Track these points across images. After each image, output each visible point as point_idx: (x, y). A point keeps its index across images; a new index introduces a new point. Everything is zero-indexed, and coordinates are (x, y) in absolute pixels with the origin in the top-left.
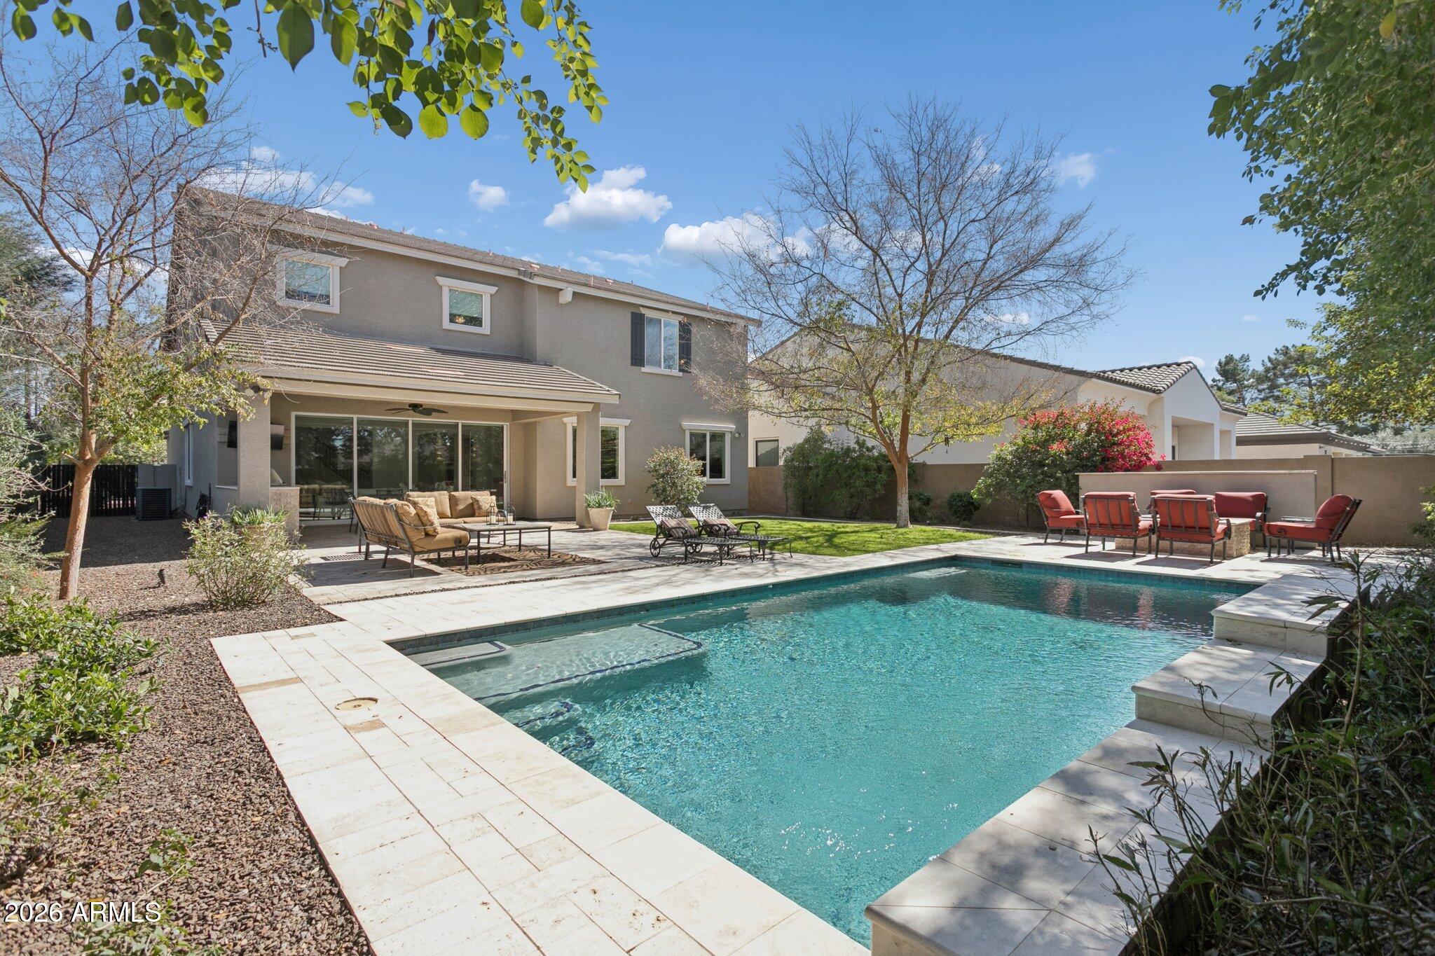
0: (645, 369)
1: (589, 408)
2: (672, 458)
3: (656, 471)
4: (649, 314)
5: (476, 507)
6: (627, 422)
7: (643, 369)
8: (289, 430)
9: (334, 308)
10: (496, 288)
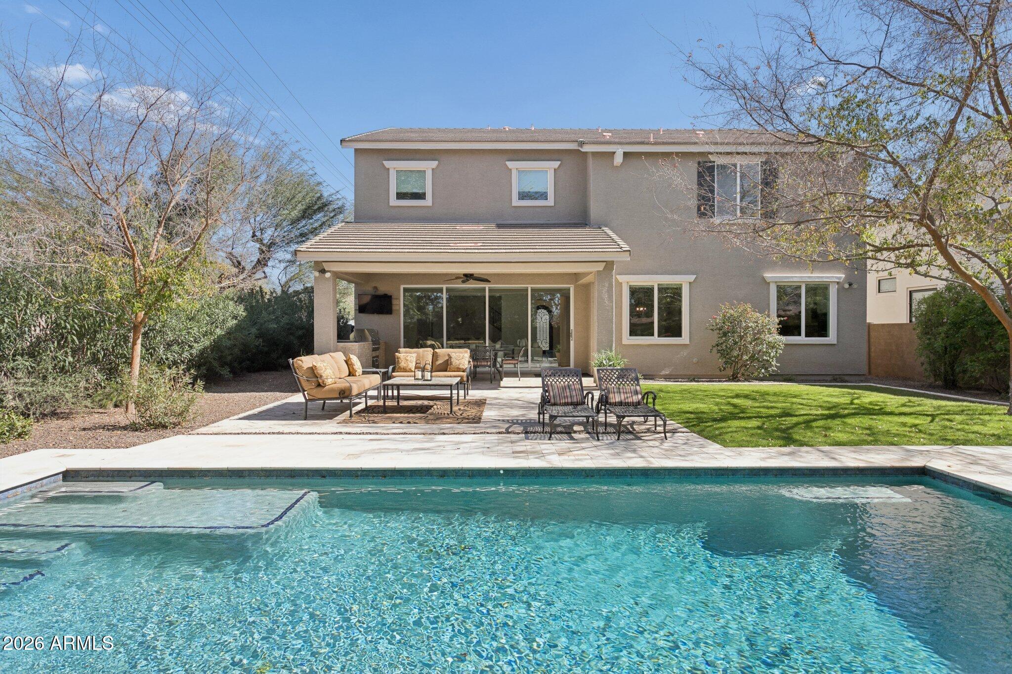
0: (716, 220)
3: (719, 329)
4: (719, 160)
5: (449, 362)
6: (692, 278)
7: (712, 221)
8: (399, 299)
9: (428, 202)
10: (559, 162)
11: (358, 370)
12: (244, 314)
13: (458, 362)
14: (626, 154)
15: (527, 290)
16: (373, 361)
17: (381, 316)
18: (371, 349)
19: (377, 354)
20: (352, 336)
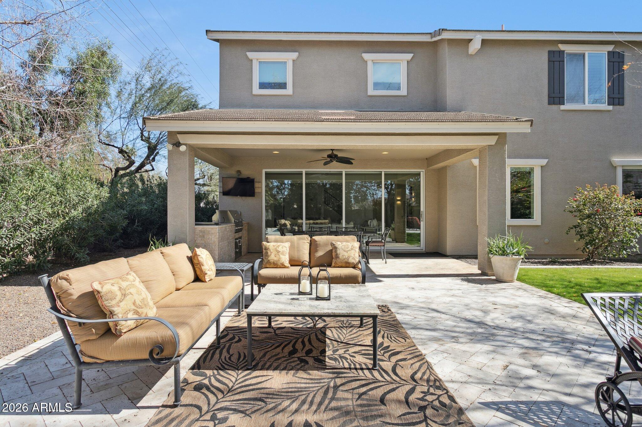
0: (566, 107)
1: (492, 141)
2: (601, 196)
3: (580, 211)
4: (568, 49)
5: (334, 254)
6: (544, 162)
7: (562, 107)
8: (260, 182)
9: (289, 91)
10: (412, 55)
11: (209, 273)
12: (108, 195)
13: (346, 255)
14: (484, 42)
15: (381, 174)
16: (236, 242)
17: (244, 198)
18: (234, 231)
19: (240, 235)
20: (216, 217)
